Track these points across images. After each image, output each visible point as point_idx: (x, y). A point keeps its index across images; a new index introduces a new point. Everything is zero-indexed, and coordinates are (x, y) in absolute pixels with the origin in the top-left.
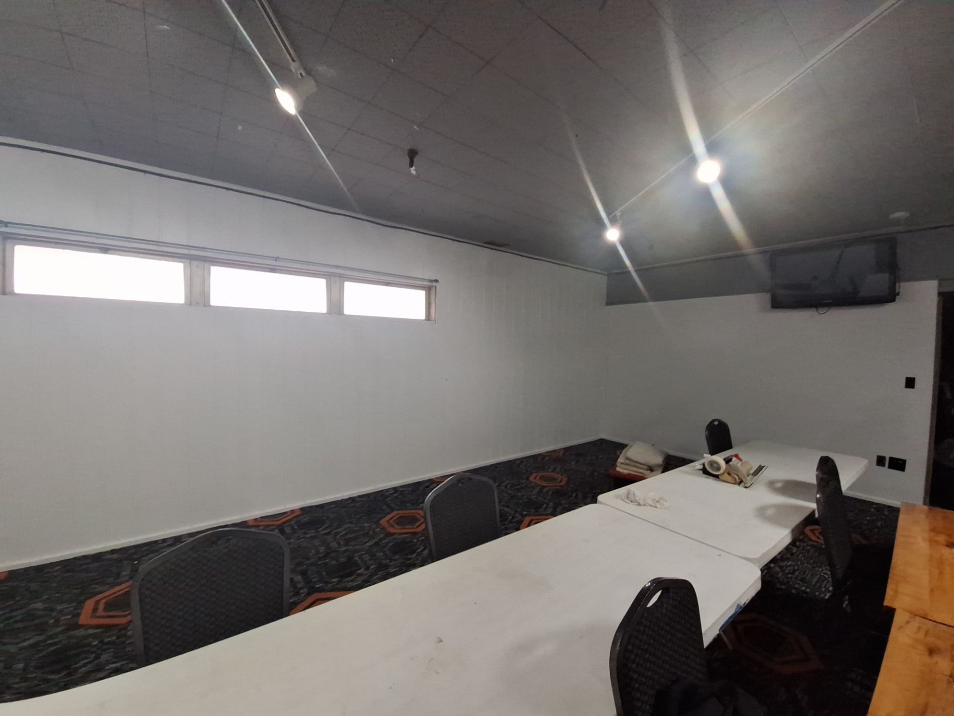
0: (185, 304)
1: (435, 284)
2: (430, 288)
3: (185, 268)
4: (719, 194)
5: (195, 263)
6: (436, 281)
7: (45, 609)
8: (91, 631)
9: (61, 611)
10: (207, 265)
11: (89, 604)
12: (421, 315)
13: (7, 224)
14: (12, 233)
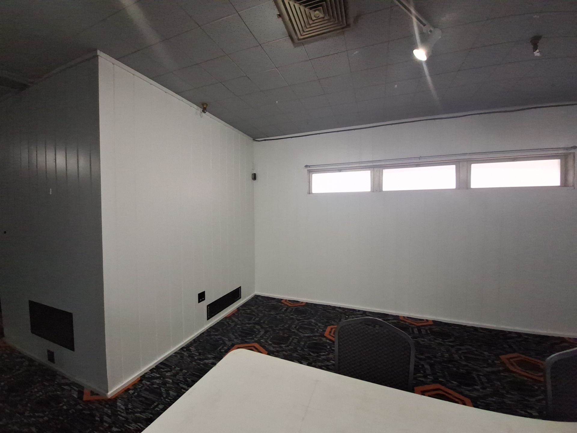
0: (371, 191)
1: (570, 151)
2: (566, 156)
3: (371, 172)
5: (376, 169)
6: (574, 147)
7: (314, 323)
8: (328, 341)
9: (319, 326)
10: (381, 169)
11: (329, 328)
13: (309, 166)
14: (311, 170)
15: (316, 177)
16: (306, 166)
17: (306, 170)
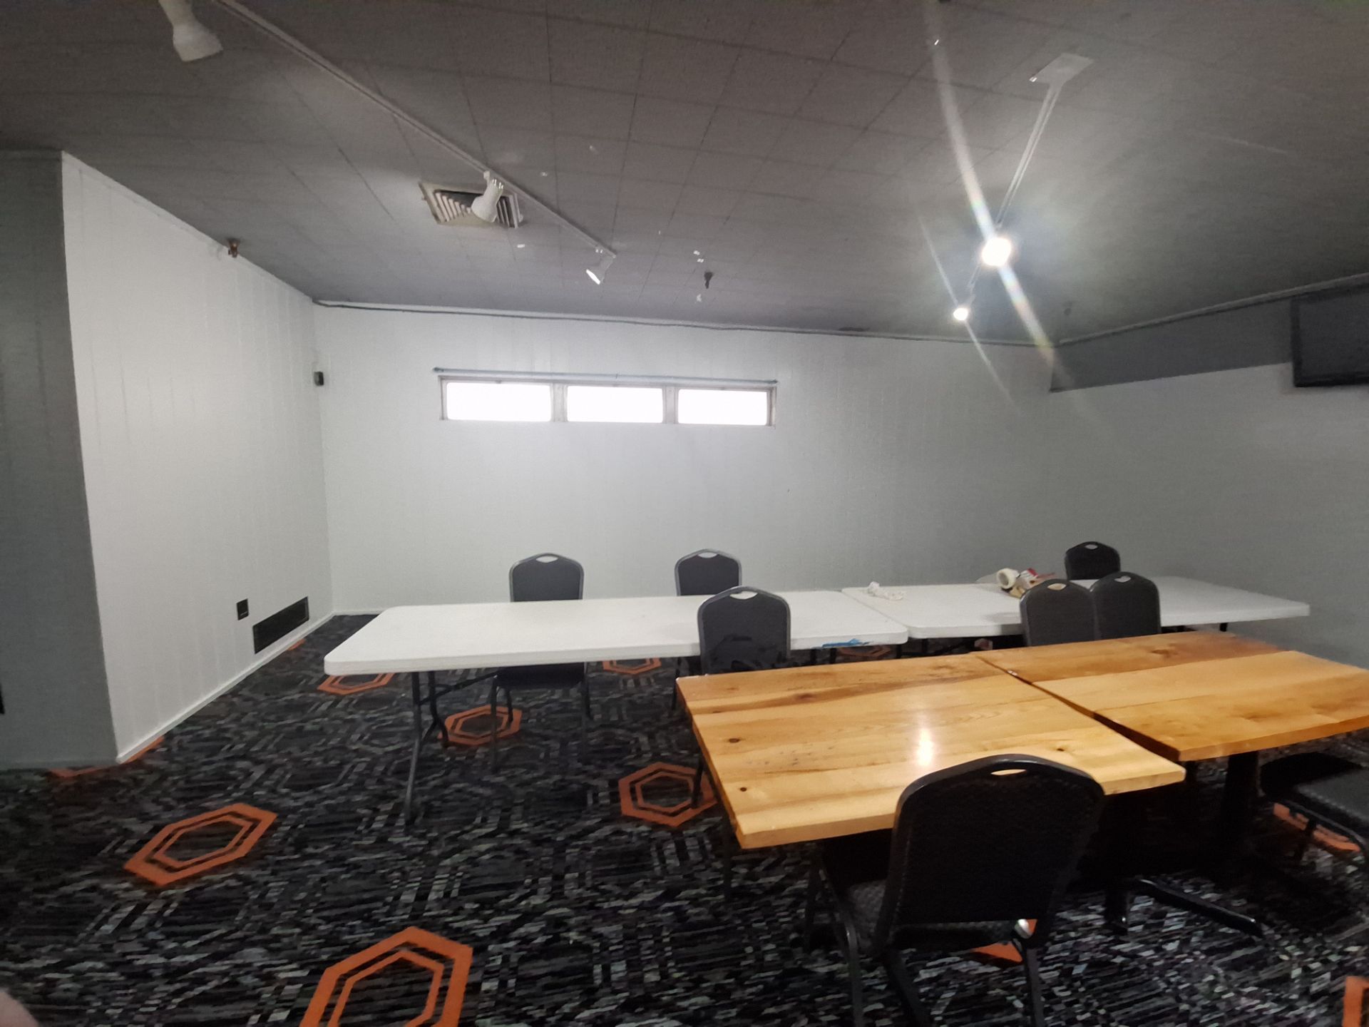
0: (552, 421)
1: (774, 385)
2: (770, 388)
3: (551, 391)
4: (1011, 282)
5: (557, 385)
6: (775, 382)
10: (565, 386)
12: (763, 421)
13: (443, 370)
14: (444, 376)
15: (452, 389)
16: (436, 370)
17: (436, 375)
